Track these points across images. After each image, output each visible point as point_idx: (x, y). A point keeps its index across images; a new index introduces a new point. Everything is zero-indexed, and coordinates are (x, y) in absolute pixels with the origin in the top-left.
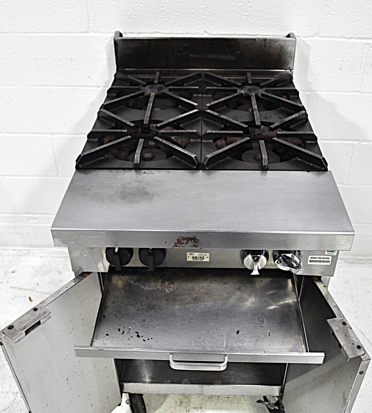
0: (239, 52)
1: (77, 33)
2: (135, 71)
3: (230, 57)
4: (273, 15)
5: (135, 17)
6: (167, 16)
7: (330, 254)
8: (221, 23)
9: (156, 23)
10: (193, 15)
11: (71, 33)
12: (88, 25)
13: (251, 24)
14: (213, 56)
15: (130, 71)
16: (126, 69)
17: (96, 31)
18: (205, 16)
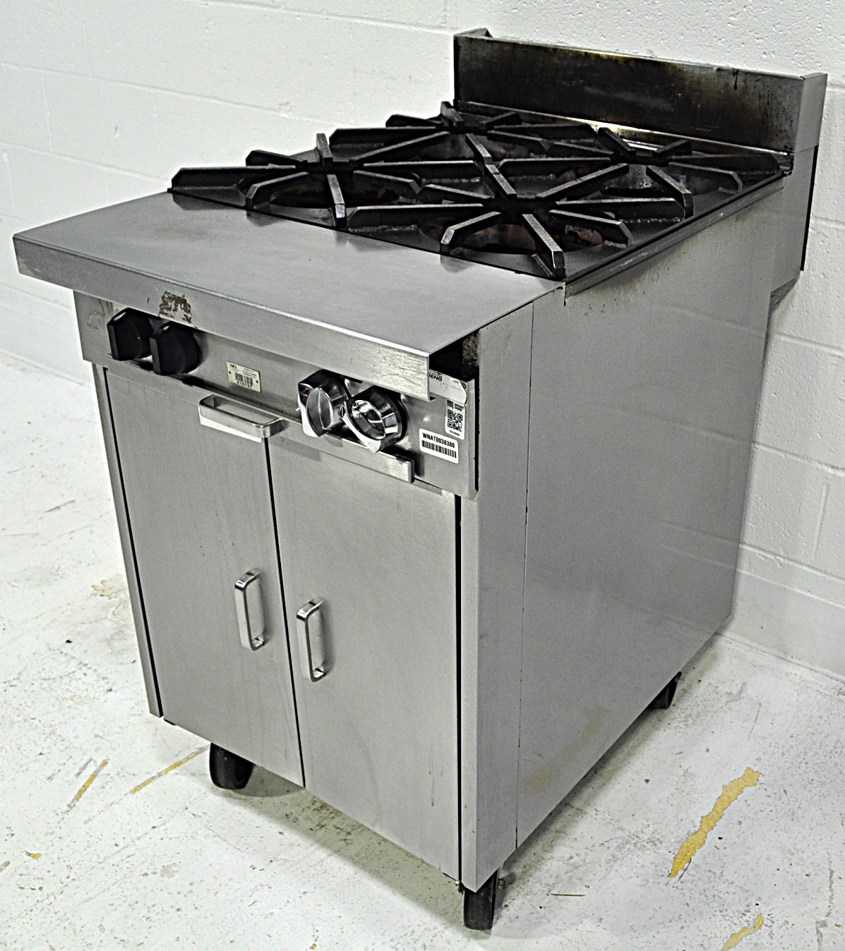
0: (680, 95)
1: (425, 26)
2: (484, 107)
3: (662, 104)
4: (790, 29)
5: (524, 5)
6: (581, 9)
7: (455, 433)
8: (682, 37)
9: (561, 23)
10: (629, 13)
11: (415, 25)
12: (444, 13)
13: (743, 46)
14: (628, 97)
15: (477, 106)
16: (471, 102)
17: (455, 27)
18: (651, 18)
